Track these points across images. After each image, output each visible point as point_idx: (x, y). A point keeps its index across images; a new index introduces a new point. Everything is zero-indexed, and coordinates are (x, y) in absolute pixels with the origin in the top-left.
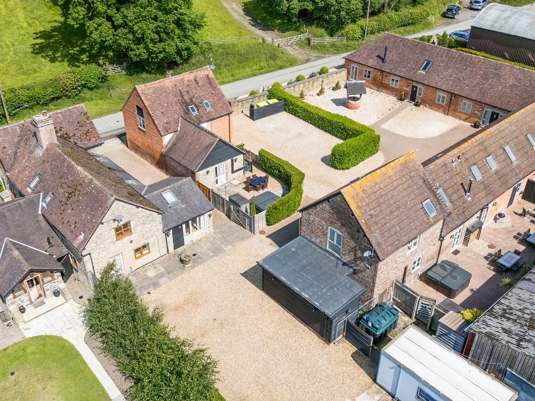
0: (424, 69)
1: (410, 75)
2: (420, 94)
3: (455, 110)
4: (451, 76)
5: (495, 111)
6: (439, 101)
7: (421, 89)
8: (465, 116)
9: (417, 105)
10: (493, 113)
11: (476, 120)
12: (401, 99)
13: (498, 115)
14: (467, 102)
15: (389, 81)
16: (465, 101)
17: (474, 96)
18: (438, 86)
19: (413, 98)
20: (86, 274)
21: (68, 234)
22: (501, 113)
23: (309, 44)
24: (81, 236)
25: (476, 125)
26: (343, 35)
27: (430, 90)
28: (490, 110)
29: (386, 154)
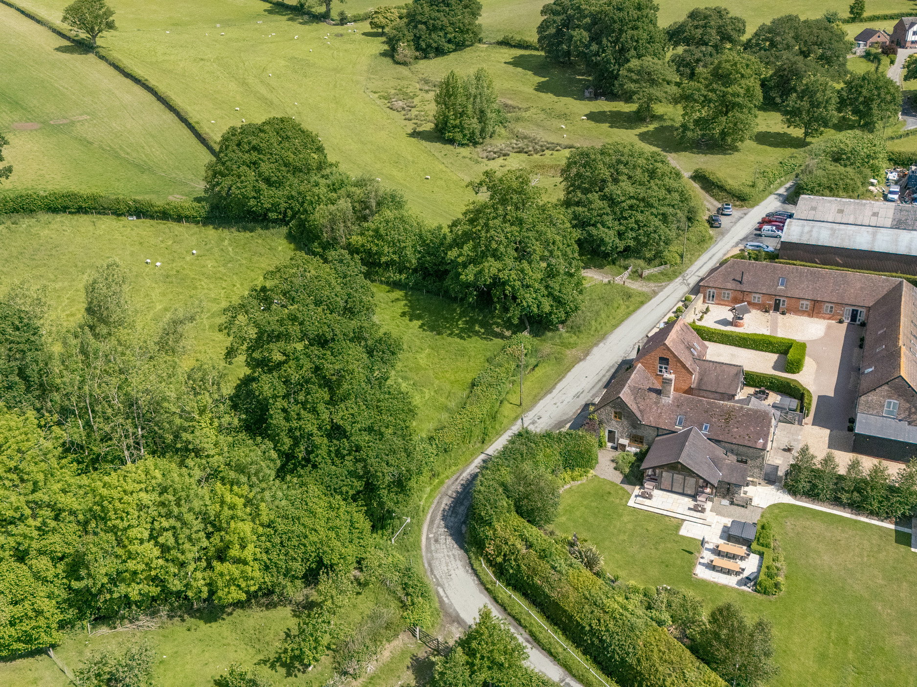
0: (782, 284)
1: (772, 291)
2: (784, 305)
3: (819, 313)
4: (808, 287)
5: (855, 308)
6: (802, 307)
7: (784, 301)
8: (828, 316)
9: (783, 313)
10: (853, 310)
11: (839, 317)
12: (766, 311)
13: (857, 311)
14: (830, 305)
15: (749, 298)
16: (827, 304)
17: (834, 300)
18: (801, 296)
19: (777, 308)
20: (761, 468)
21: (746, 443)
22: (860, 309)
23: (641, 276)
24: (761, 441)
25: (841, 322)
26: (666, 263)
27: (793, 300)
28: (851, 308)
29: (809, 356)
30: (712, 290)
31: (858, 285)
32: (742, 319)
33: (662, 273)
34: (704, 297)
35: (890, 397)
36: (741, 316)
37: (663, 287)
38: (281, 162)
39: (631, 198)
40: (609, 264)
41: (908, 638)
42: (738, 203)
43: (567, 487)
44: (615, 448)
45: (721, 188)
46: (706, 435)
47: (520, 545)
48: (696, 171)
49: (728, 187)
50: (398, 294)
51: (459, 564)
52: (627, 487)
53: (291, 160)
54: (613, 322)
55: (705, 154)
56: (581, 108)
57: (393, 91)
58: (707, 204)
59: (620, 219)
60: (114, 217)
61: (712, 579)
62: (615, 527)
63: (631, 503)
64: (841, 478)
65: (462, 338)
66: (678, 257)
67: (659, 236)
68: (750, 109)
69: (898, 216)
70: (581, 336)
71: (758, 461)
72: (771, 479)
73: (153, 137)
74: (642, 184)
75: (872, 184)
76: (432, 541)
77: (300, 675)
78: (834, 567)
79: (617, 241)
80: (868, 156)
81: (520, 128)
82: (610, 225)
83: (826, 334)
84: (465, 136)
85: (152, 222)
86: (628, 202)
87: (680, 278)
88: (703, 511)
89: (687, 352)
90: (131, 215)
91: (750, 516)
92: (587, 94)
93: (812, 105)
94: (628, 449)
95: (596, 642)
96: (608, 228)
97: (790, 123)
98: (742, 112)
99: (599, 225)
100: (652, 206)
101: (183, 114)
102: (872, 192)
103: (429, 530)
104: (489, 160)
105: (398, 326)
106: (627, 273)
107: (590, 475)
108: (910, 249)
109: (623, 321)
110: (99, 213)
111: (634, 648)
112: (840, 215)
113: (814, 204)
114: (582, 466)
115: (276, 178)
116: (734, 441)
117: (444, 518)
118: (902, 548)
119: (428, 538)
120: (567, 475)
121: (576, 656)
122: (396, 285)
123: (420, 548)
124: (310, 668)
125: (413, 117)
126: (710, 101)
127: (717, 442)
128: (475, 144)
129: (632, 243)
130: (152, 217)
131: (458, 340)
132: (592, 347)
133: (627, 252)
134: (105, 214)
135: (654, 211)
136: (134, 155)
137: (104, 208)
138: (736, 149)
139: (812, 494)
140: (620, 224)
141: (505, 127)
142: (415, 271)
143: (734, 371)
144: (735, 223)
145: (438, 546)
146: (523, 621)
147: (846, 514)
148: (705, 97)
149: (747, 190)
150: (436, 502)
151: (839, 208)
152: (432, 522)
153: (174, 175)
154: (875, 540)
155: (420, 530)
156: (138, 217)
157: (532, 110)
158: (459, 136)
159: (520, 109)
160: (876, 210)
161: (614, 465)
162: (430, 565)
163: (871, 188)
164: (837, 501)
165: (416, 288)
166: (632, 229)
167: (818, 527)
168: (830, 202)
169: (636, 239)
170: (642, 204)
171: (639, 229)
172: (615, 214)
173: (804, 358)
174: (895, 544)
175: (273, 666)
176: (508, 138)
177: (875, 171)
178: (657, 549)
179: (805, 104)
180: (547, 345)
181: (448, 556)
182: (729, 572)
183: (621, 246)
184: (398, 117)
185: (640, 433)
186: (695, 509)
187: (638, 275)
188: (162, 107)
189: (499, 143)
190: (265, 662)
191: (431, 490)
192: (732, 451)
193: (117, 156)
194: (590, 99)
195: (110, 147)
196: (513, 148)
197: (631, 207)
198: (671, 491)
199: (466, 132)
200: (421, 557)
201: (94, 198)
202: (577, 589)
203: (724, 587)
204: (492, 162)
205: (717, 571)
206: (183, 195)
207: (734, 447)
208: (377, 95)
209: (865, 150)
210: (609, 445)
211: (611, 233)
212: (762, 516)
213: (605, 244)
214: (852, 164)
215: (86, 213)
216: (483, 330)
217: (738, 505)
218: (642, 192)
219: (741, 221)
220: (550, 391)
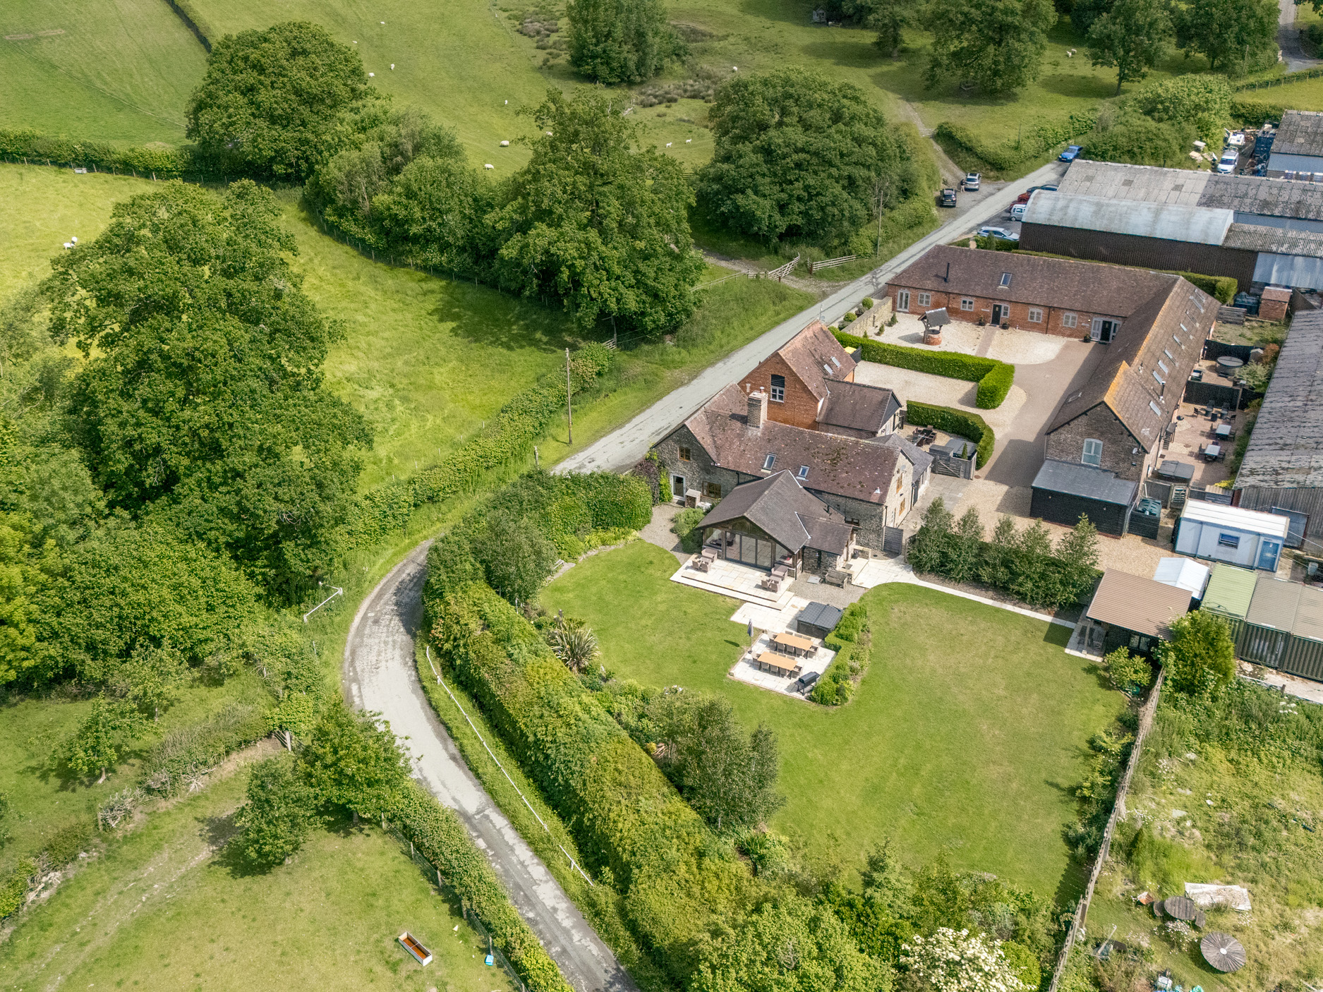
0: (1005, 283)
1: (990, 293)
2: (1005, 314)
3: (1056, 327)
4: (1041, 287)
5: (1107, 319)
6: (1032, 318)
7: (1006, 309)
8: (1069, 331)
9: (1004, 327)
10: (1105, 323)
11: (1084, 333)
12: (981, 324)
13: (1110, 323)
14: (1071, 314)
15: (958, 304)
16: (1067, 313)
17: (1078, 306)
18: (1030, 300)
19: (996, 320)
20: (878, 531)
21: (857, 495)
22: (1114, 321)
23: (810, 271)
24: (878, 491)
25: (1087, 340)
26: (850, 253)
27: (1020, 307)
28: (1101, 319)
29: (1021, 386)
30: (905, 291)
31: (1115, 285)
32: (938, 332)
33: (843, 269)
34: (894, 302)
35: (1090, 435)
36: (937, 328)
37: (841, 288)
38: (289, 86)
39: (802, 150)
40: (769, 253)
41: (1011, 769)
42: (992, 174)
43: (592, 553)
44: (681, 503)
45: (969, 150)
46: (801, 482)
47: (475, 625)
48: (940, 127)
49: (980, 149)
50: (436, 284)
51: (398, 653)
52: (679, 555)
53: (304, 84)
54: (749, 335)
55: (964, 104)
56: (800, 36)
57: (532, 9)
58: (950, 172)
59: (784, 182)
60: (56, 168)
61: (754, 682)
62: (641, 607)
63: (676, 577)
64: (984, 547)
65: (510, 348)
66: (869, 244)
67: (842, 211)
68: (1032, 34)
69: (1210, 191)
70: (694, 351)
71: (874, 522)
72: (891, 549)
73: (150, 61)
74: (819, 130)
75: (1197, 149)
76: (370, 622)
77: (80, 790)
78: (940, 671)
79: (777, 216)
80: (1197, 107)
81: (705, 65)
82: (767, 192)
83: (1058, 357)
84: (612, 70)
85: (109, 177)
86: (795, 157)
87: (869, 276)
88: (773, 588)
89: (815, 369)
90: (80, 166)
91: (842, 599)
92: (816, 18)
93: (1128, 29)
94: (698, 503)
95: (541, 758)
96: (765, 196)
97: (1097, 60)
98: (1019, 41)
99: (749, 191)
100: (831, 165)
101: (201, 30)
102: (1194, 160)
103: (370, 607)
104: (644, 106)
105: (421, 329)
106: (789, 266)
107: (630, 538)
108: (1207, 235)
109: (763, 333)
110: (33, 162)
111: (582, 766)
112: (1127, 188)
113: (1091, 172)
114: (620, 525)
115: (280, 111)
116: (841, 492)
117: (398, 592)
118: (1052, 648)
119: (365, 618)
120: (593, 538)
121: (512, 778)
122: (437, 271)
123: (346, 630)
124: (101, 781)
125: (551, 43)
126: (972, 21)
127: (817, 493)
128: (630, 84)
129: (799, 221)
130: (109, 170)
131: (504, 351)
132: (704, 368)
133: (792, 234)
134: (41, 163)
135: (834, 171)
136: (115, 85)
137: (40, 155)
138: (1012, 97)
139: (943, 569)
140: (782, 191)
141: (683, 62)
142: (462, 250)
143: (879, 396)
144: (980, 201)
145: (375, 628)
146: (454, 730)
147: (984, 599)
148: (965, 15)
149: (1007, 154)
150: (395, 569)
151: (1127, 178)
152: (380, 596)
153: (165, 115)
154: (1015, 635)
155: (356, 607)
156: (90, 170)
157: (731, 39)
158: (603, 71)
159: (711, 36)
160: (1180, 182)
161: (672, 525)
162: (353, 653)
163: (1194, 154)
164: (976, 582)
165: (463, 276)
166: (799, 199)
167: (937, 615)
168: (1116, 169)
169: (805, 214)
170: (815, 160)
171: (810, 199)
172: (775, 175)
173: (1007, 388)
174: (1042, 643)
175: (44, 777)
176: (683, 78)
177: (1204, 130)
178: (688, 639)
179: (1118, 29)
180: (636, 365)
181: (386, 643)
182: (779, 672)
183: (782, 224)
184: (528, 44)
185: (715, 480)
186: (764, 587)
187: (805, 270)
188: (178, 21)
189: (668, 85)
190: (33, 770)
191: (395, 554)
192: (838, 507)
193: (89, 86)
194: (819, 24)
195: (83, 73)
196: (685, 91)
197: (798, 166)
198: (740, 562)
199: (615, 64)
200: (344, 642)
201: (26, 139)
202: (531, 685)
203: (768, 693)
204: (648, 110)
205: (765, 670)
206: (167, 142)
207: (840, 500)
208: (506, 14)
209: (1193, 97)
210: (676, 498)
211: (767, 203)
212: (862, 599)
213: (759, 221)
214: (1170, 118)
215: (14, 161)
216: (545, 339)
217: (832, 584)
218: (817, 142)
219: (991, 199)
220: (621, 426)
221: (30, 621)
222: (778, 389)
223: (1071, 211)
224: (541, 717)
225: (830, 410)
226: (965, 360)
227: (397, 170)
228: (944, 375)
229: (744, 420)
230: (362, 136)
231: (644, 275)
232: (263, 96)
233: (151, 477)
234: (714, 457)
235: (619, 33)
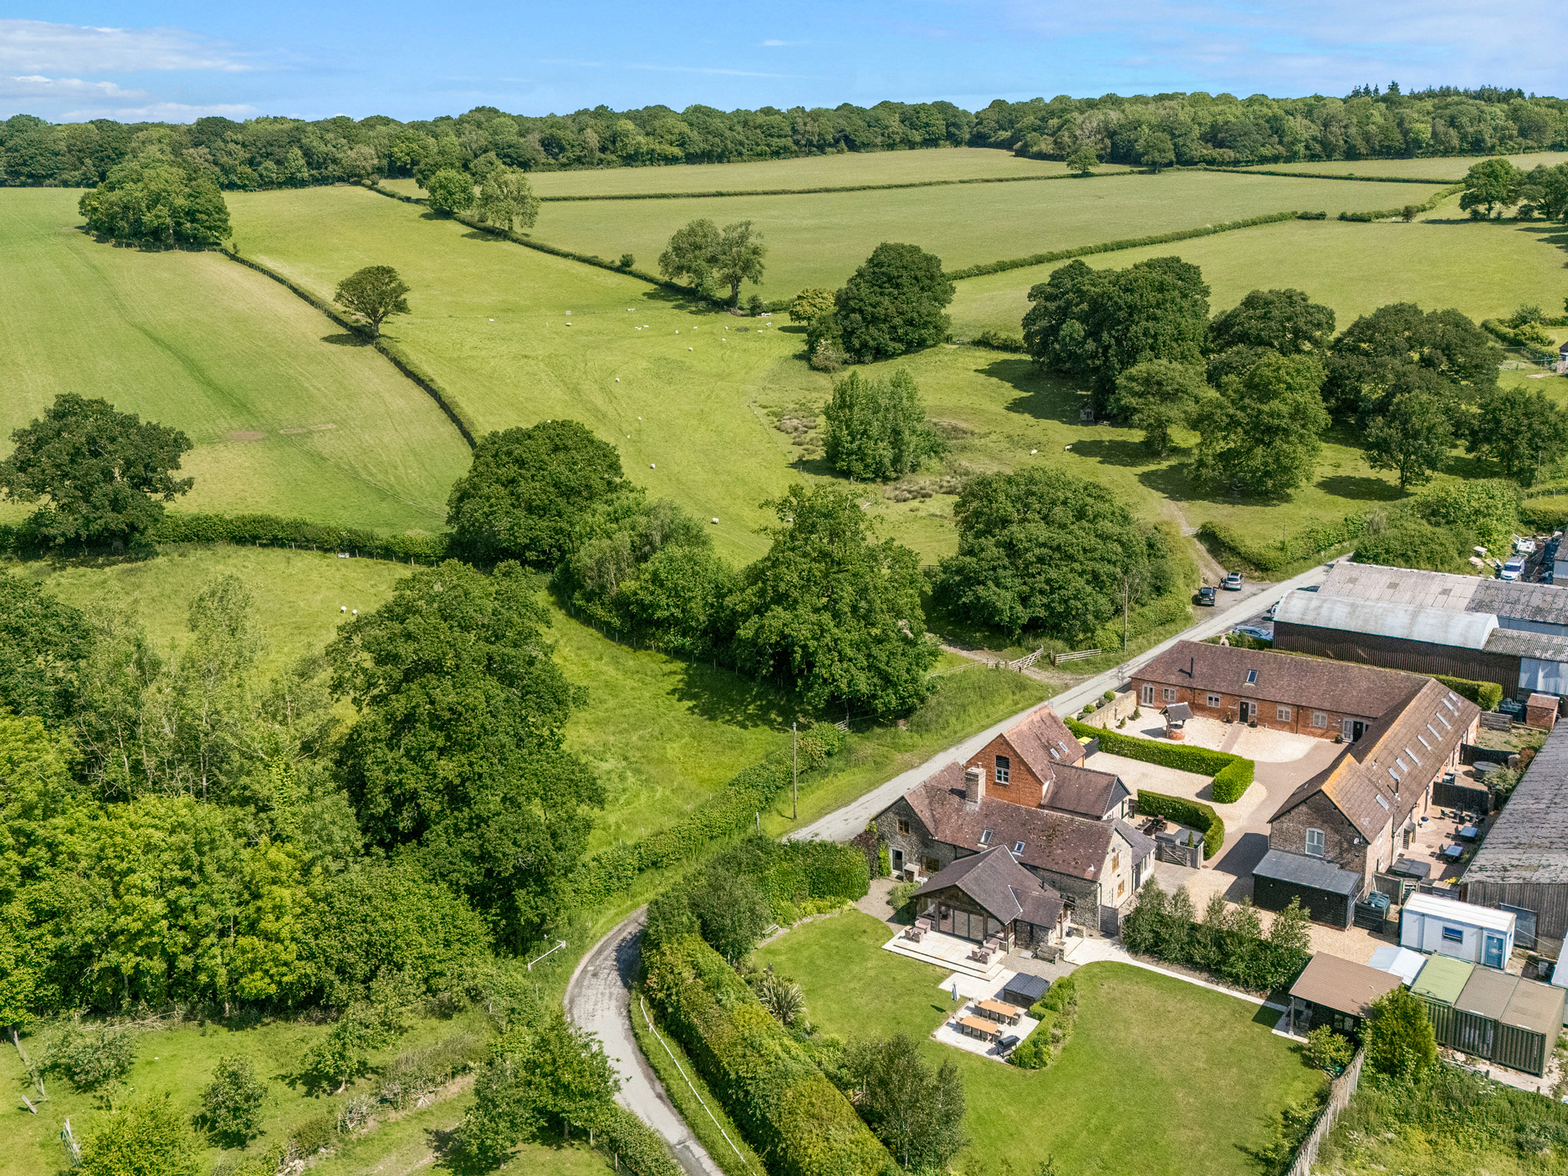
0: (1251, 680)
1: (1236, 690)
2: (1253, 712)
3: (1306, 726)
4: (1289, 685)
5: (1358, 720)
6: (1281, 716)
7: (1254, 706)
8: (1320, 731)
9: (1253, 725)
10: (1355, 723)
11: (1336, 734)
12: (1228, 721)
13: (1361, 724)
14: (1321, 714)
15: (1203, 700)
16: (1317, 713)
17: (1327, 705)
18: (1278, 699)
19: (1244, 718)
20: (1094, 911)
21: (1071, 871)
22: (1365, 722)
23: (1053, 663)
24: (1092, 869)
25: (1338, 741)
26: (1095, 647)
27: (1267, 705)
28: (1352, 720)
29: (1262, 782)
30: (1149, 686)
31: (1364, 685)
32: (1181, 727)
33: (1087, 662)
34: (1139, 697)
35: (1311, 825)
36: (1180, 723)
37: (1084, 680)
38: (548, 479)
39: (1044, 545)
40: (1013, 644)
41: (1201, 1134)
42: (1256, 574)
43: (806, 920)
44: (900, 878)
45: (1233, 550)
46: (1017, 857)
47: (688, 974)
48: (1204, 526)
49: (1243, 550)
50: (676, 666)
51: (613, 1003)
52: (892, 926)
53: (563, 478)
54: (985, 722)
55: (1233, 504)
56: (1066, 433)
57: (792, 406)
58: (1211, 571)
59: (1024, 574)
60: (320, 553)
61: (955, 1044)
62: (850, 972)
63: (889, 946)
64: (1194, 928)
65: (745, 727)
66: (1115, 638)
67: (1085, 605)
68: (1302, 436)
69: (1480, 596)
70: (925, 736)
71: (1090, 899)
72: (1108, 930)
73: (415, 454)
74: (1063, 526)
75: (1478, 555)
76: (589, 975)
77: (323, 1096)
78: (1142, 1043)
79: (1019, 608)
80: (1477, 512)
81: (964, 462)
82: (1009, 585)
83: (1307, 756)
84: (867, 466)
85: (370, 561)
86: (1037, 551)
87: (1115, 670)
88: (983, 959)
89: (1041, 752)
90: (343, 551)
91: (1051, 973)
92: (1083, 416)
93: (1406, 435)
94: (916, 878)
95: (741, 1095)
96: (1006, 588)
97: (1374, 462)
98: (1288, 443)
99: (990, 583)
100: (1071, 558)
101: (466, 425)
102: (1474, 566)
103: (591, 962)
104: (898, 501)
105: (658, 707)
106: (1032, 657)
107: (846, 908)
108: (1466, 638)
109: (1000, 721)
110: (300, 547)
111: (779, 1099)
112: (1392, 591)
113: (1354, 574)
114: (836, 894)
115: (538, 502)
116: (1055, 868)
117: (619, 949)
118: (1258, 1028)
119: (585, 971)
120: (809, 905)
121: (712, 1114)
122: (677, 653)
123: (567, 980)
124: (340, 1091)
125: (808, 439)
126: (1239, 424)
127: (1033, 869)
128: (886, 480)
129: (1042, 613)
130: (371, 555)
131: (737, 729)
132: (936, 752)
133: (1035, 627)
134: (307, 548)
135: (1076, 566)
136: (380, 477)
137: (308, 541)
138: (1287, 499)
139: (1156, 950)
140: (1025, 583)
141: (941, 459)
142: (705, 633)
143: (1104, 781)
144: (1241, 601)
145: (594, 981)
146: (662, 1072)
147: (1198, 981)
148: (1231, 417)
149: (1272, 554)
150: (616, 928)
151: (1392, 581)
152: (599, 952)
153: (426, 505)
154: (1224, 1014)
155: (577, 961)
156: (353, 555)
157: (993, 437)
158: (858, 467)
159: (973, 433)
160: (1448, 586)
161: (888, 898)
162: (572, 1001)
163: (1474, 559)
164: (1190, 963)
165: (704, 659)
166: (1042, 592)
167: (1147, 992)
168: (1380, 572)
169: (1047, 606)
170: (1057, 555)
171: (1052, 593)
172: (1017, 568)
173: (1245, 786)
174: (1249, 1022)
175: (292, 1084)
176: (941, 474)
177: (1485, 534)
178: (895, 1002)
179: (1394, 433)
180: (868, 746)
181: (602, 994)
182: (981, 1036)
183: (1024, 615)
184: (784, 441)
185: (933, 854)
186: (974, 957)
187: (1049, 661)
188: (444, 416)
189: (923, 480)
190: (283, 1077)
191: (617, 914)
192: (1053, 884)
193: (356, 477)
194: (1086, 423)
195: (351, 466)
196: (941, 487)
197: (1041, 560)
198: (953, 935)
199: (869, 461)
200: (564, 991)
201: (297, 526)
202: (737, 1028)
203: (968, 1055)
204: (901, 505)
205: (967, 1034)
206: (426, 529)
207: (1056, 877)
208: (765, 411)
209: (1474, 503)
210: (895, 873)
211: (1009, 595)
212: (1072, 974)
213: (1001, 612)
214: (1448, 523)
215: (283, 546)
216: (780, 719)
217: (1044, 959)
218: (1060, 537)
219: (1253, 599)
220: (846, 804)
221: (293, 939)
222: (1003, 770)
223: (1324, 611)
224: (744, 1056)
225: (1055, 795)
226: (1205, 755)
227: (645, 558)
228: (1183, 769)
229: (962, 795)
230: (614, 526)
231: (875, 658)
232: (524, 488)
233: (405, 823)
234: (932, 831)
235: (875, 430)
